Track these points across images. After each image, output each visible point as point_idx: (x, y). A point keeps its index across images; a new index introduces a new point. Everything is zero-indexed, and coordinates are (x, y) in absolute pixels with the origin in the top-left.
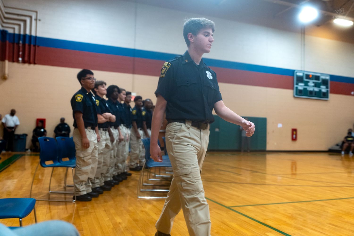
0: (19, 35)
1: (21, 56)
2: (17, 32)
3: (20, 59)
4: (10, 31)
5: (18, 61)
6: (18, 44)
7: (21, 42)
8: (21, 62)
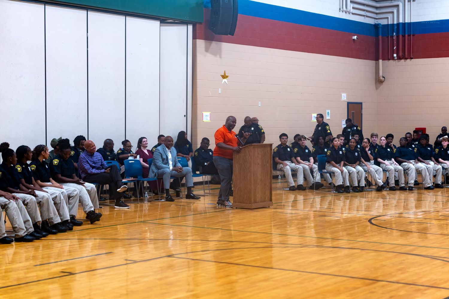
0: (393, 25)
1: (395, 52)
2: (390, 22)
3: (395, 55)
4: (384, 22)
5: (393, 58)
6: (392, 37)
7: (395, 34)
8: (396, 58)
